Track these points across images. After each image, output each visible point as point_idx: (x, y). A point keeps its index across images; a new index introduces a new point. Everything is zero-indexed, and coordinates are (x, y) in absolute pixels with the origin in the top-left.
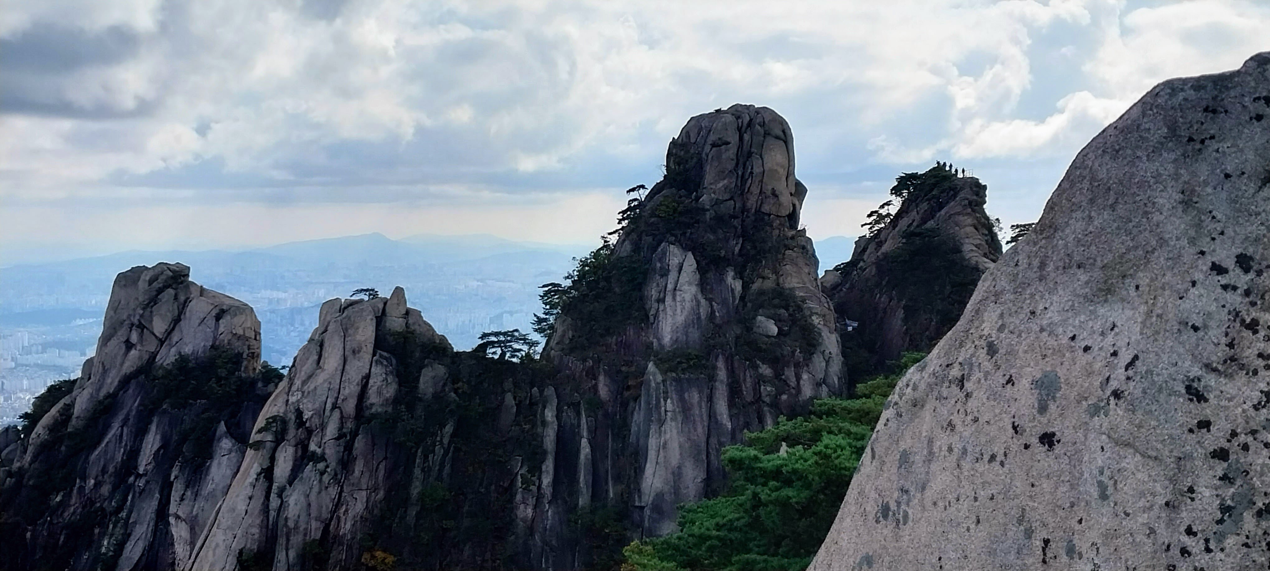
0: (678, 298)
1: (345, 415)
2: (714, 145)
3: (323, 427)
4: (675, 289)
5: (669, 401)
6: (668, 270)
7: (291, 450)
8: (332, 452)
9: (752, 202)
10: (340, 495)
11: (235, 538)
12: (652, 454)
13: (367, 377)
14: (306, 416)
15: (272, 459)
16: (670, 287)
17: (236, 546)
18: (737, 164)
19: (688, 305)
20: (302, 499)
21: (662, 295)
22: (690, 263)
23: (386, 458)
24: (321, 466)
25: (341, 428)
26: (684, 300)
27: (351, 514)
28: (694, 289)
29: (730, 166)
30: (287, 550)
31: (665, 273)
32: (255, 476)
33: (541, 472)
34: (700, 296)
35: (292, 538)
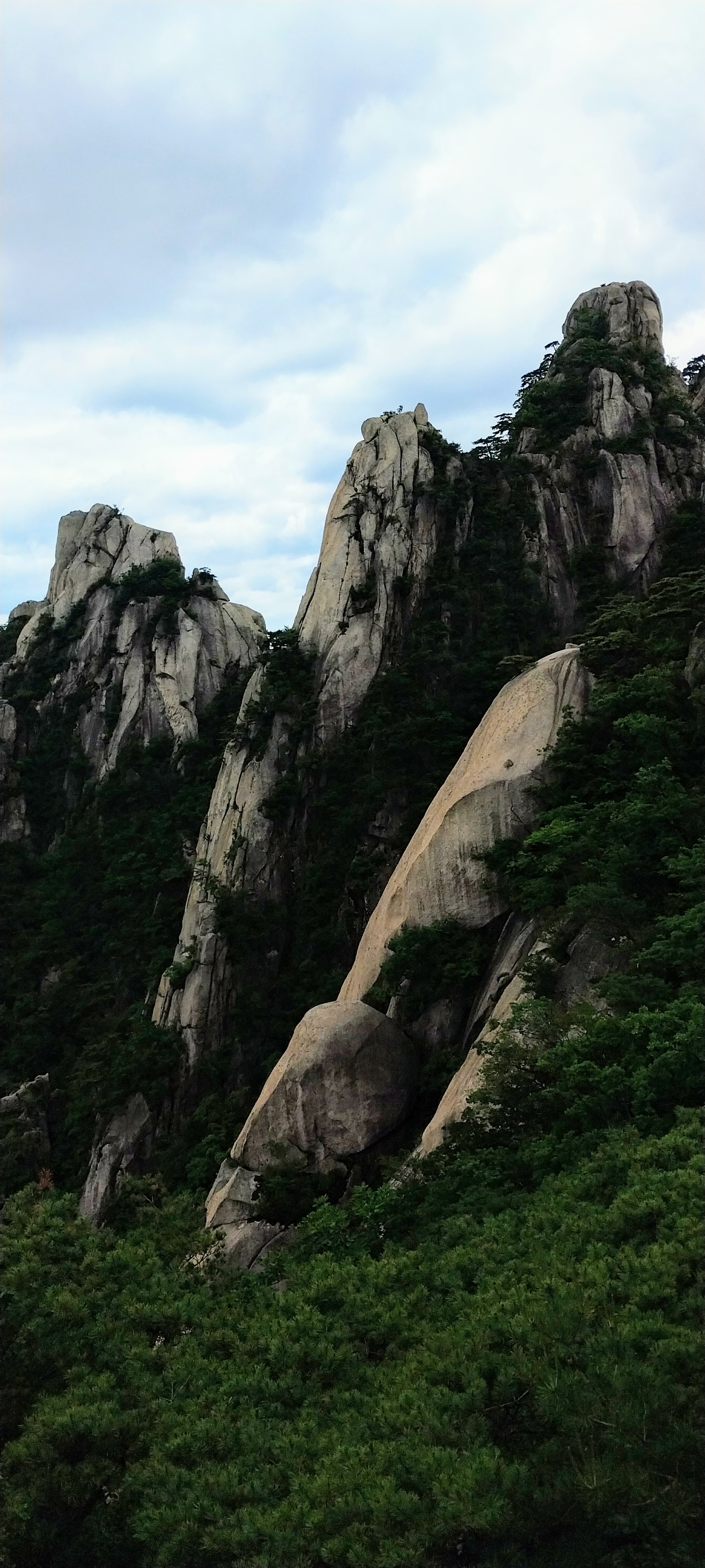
0: (613, 404)
1: (407, 490)
2: (611, 304)
3: (393, 499)
4: (610, 398)
5: (623, 471)
6: (603, 386)
7: (373, 517)
8: (403, 516)
9: (644, 340)
10: (412, 545)
11: (343, 581)
12: (616, 509)
13: (417, 462)
14: (380, 491)
15: (358, 526)
16: (606, 397)
17: (346, 587)
18: (628, 318)
19: (620, 409)
20: (390, 548)
21: (600, 404)
22: (617, 380)
23: (435, 522)
24: (397, 525)
25: (404, 501)
26: (616, 406)
27: (420, 561)
28: (622, 398)
29: (625, 318)
30: (385, 583)
31: (601, 388)
32: (347, 539)
33: (539, 530)
34: (627, 403)
35: (387, 575)
